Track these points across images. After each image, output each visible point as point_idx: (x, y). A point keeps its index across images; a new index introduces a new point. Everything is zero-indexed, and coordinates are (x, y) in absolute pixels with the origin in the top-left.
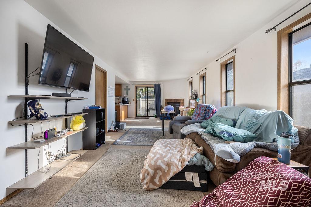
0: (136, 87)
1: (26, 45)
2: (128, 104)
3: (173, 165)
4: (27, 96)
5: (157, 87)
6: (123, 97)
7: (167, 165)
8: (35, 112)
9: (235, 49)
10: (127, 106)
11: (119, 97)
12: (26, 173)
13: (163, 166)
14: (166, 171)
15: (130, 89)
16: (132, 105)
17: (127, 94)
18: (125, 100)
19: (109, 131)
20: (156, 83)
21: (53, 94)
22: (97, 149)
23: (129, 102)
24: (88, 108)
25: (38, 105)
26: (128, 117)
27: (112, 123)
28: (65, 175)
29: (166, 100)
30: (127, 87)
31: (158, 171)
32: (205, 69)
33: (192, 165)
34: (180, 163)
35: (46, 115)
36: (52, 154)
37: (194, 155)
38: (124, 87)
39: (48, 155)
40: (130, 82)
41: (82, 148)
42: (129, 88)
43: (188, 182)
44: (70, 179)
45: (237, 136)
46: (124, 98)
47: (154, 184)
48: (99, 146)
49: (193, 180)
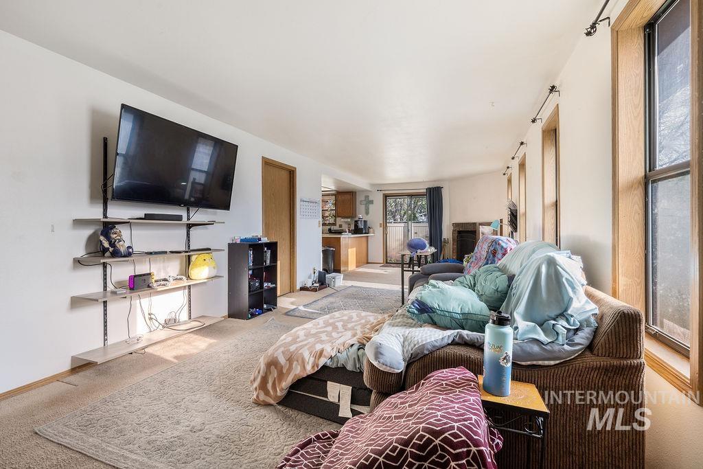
0: (386, 197)
1: (105, 140)
2: (365, 233)
3: (297, 361)
4: (105, 220)
5: (434, 196)
6: (357, 219)
7: (289, 360)
8: (110, 244)
9: (553, 87)
10: (364, 239)
11: (349, 220)
12: (105, 340)
13: (282, 360)
14: (284, 371)
15: (372, 202)
16: (376, 236)
17: (367, 213)
18: (361, 226)
19: (303, 289)
20: (431, 186)
21: (148, 217)
22: (249, 319)
23: (371, 230)
24: (238, 242)
25: (116, 233)
26: (368, 263)
27: (312, 273)
28: (158, 353)
29: (456, 225)
30: (367, 197)
31: (273, 367)
32: (522, 143)
33: (337, 368)
34: (312, 359)
35: (131, 250)
36: (152, 316)
37: (346, 346)
38: (360, 198)
39: (147, 317)
40: (373, 185)
41: (226, 313)
42: (370, 199)
43: (331, 402)
44: (163, 361)
45: (439, 312)
46: (356, 221)
47: (267, 393)
48: (259, 314)
49: (339, 400)
